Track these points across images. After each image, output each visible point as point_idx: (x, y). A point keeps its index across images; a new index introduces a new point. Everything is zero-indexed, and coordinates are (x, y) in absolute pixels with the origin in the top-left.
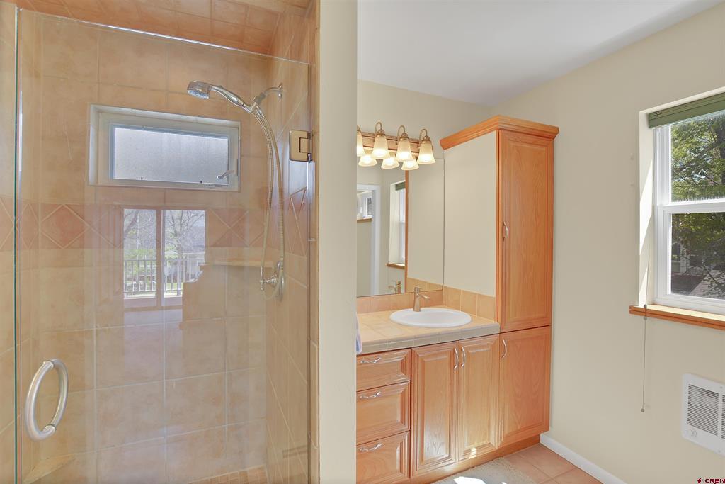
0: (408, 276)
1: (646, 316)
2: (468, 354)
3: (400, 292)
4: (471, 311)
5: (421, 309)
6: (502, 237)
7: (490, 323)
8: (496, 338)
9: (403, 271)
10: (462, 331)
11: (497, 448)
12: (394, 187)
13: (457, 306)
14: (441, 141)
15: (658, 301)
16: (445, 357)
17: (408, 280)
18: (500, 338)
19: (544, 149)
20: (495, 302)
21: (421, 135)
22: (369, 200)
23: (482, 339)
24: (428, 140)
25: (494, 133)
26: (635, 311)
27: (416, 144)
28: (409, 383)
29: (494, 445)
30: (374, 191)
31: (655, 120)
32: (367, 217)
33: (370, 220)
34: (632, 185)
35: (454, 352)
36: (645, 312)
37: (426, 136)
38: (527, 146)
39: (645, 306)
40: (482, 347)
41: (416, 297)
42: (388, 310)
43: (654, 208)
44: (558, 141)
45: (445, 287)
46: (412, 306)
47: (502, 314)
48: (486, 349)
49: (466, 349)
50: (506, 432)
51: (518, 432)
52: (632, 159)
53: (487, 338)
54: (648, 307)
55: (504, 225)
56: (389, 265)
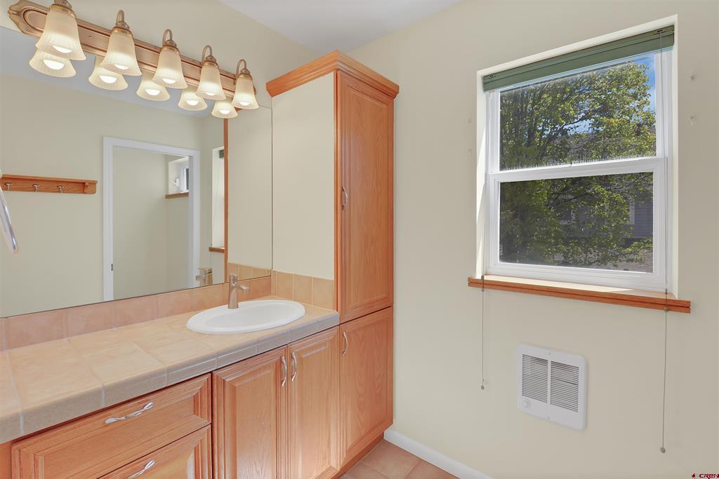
0: (229, 261)
1: (483, 287)
2: (301, 360)
3: (210, 283)
4: (305, 300)
5: (240, 304)
6: (341, 205)
7: (327, 313)
8: (335, 331)
9: (222, 255)
10: (291, 331)
11: (339, 469)
12: (218, 155)
13: (289, 296)
14: (267, 84)
15: (490, 271)
16: (269, 371)
17: (228, 266)
18: (340, 330)
19: (384, 106)
20: (333, 285)
21: (238, 67)
22: (187, 170)
23: (318, 336)
24: (247, 74)
25: (332, 75)
26: (473, 283)
27: (230, 79)
28: (210, 426)
29: (335, 467)
30: (191, 157)
31: (490, 82)
32: (185, 190)
33: (186, 194)
34: (469, 150)
35: (281, 361)
36: (483, 284)
37: (245, 69)
38: (369, 99)
39: (483, 277)
40: (319, 345)
41: (231, 289)
42: (189, 311)
43: (486, 175)
44: (398, 100)
45: (274, 272)
46: (226, 301)
47: (341, 300)
48: (322, 349)
49: (298, 354)
50: (349, 445)
51: (361, 439)
52: (469, 122)
53: (325, 334)
54: (486, 278)
55: (342, 188)
56: (212, 250)
